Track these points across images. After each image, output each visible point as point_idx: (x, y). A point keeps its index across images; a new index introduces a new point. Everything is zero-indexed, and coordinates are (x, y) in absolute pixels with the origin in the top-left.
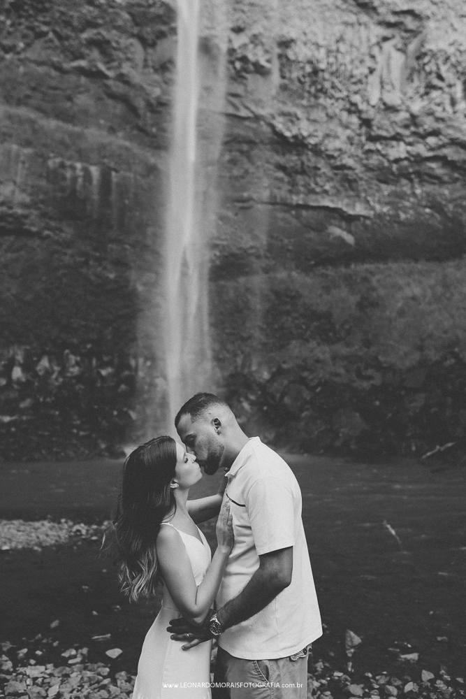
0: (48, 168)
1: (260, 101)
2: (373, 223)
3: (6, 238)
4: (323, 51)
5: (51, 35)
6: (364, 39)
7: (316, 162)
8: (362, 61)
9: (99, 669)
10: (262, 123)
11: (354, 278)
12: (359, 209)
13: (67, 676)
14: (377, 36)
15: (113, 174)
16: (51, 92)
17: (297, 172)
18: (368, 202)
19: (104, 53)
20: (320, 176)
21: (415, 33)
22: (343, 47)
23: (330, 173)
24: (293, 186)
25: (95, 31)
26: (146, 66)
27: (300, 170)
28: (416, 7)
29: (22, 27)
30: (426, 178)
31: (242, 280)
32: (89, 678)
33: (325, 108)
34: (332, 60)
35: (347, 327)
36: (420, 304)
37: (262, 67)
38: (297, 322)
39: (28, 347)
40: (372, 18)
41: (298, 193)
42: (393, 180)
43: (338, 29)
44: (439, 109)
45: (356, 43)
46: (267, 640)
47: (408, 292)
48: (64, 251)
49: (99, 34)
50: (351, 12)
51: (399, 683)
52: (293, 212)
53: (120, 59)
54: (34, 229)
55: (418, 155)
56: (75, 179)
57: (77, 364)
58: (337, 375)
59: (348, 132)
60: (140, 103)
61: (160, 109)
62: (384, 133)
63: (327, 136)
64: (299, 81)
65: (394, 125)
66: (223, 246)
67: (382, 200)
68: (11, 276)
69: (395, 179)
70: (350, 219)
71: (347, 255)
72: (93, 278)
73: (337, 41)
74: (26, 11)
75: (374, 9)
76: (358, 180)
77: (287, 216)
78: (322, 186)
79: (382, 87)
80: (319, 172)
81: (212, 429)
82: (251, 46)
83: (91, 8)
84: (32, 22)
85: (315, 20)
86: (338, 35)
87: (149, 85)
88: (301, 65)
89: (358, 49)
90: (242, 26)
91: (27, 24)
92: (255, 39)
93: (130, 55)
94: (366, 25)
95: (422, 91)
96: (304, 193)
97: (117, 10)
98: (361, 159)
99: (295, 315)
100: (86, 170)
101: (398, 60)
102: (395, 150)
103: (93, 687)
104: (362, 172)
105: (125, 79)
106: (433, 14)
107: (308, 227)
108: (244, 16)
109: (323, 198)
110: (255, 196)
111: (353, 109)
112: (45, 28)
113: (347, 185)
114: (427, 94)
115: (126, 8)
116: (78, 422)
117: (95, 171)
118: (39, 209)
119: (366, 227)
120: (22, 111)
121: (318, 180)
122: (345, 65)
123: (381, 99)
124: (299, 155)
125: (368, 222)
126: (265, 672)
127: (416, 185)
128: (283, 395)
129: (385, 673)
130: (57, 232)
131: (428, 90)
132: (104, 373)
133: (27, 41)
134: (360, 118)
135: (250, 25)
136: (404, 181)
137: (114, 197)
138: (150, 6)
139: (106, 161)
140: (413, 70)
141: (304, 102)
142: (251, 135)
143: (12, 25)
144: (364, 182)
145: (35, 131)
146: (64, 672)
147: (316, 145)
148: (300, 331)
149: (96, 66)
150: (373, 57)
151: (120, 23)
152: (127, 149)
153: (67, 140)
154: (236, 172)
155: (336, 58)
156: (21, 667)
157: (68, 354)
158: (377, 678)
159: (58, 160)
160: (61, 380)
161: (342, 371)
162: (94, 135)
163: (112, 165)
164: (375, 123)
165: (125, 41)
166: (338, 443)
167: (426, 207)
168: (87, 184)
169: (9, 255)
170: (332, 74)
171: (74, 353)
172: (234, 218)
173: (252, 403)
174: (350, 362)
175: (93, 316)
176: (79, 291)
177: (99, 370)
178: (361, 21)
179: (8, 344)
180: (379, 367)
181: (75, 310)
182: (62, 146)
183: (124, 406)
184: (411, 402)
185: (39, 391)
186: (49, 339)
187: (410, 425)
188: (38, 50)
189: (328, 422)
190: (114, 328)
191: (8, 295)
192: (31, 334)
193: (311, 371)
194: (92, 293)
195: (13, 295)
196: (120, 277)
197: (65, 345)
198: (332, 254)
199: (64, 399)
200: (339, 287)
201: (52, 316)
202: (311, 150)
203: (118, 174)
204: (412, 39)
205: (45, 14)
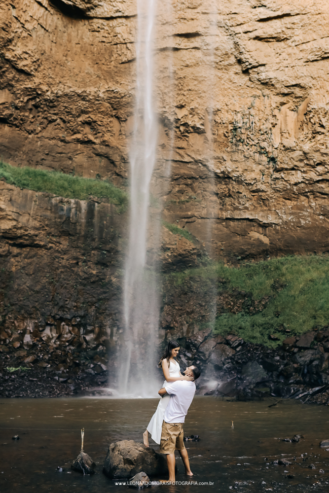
0: (52, 203)
1: (198, 151)
2: (281, 227)
3: (24, 249)
4: (239, 115)
5: (59, 121)
6: (267, 106)
7: (238, 189)
8: (266, 120)
10: (200, 165)
11: (269, 267)
12: (271, 219)
14: (276, 103)
15: (96, 204)
16: (59, 155)
17: (225, 196)
18: (277, 213)
19: (93, 129)
20: (242, 198)
21: (302, 98)
22: (253, 112)
23: (249, 195)
24: (223, 205)
25: (87, 116)
26: (120, 134)
27: (227, 195)
28: (302, 82)
29: (40, 118)
30: (318, 194)
31: (187, 272)
33: (243, 152)
34: (246, 120)
35: (263, 302)
36: (316, 284)
37: (198, 128)
38: (227, 300)
39: (36, 321)
40: (272, 91)
41: (226, 210)
42: (294, 197)
43: (249, 101)
44: (324, 147)
45: (262, 108)
47: (308, 276)
48: (62, 256)
49: (90, 117)
50: (258, 88)
52: (224, 223)
53: (104, 131)
54: (42, 243)
55: (311, 179)
56: (69, 210)
57: (70, 332)
58: (254, 338)
59: (260, 166)
60: (116, 158)
62: (286, 166)
63: (246, 170)
64: (225, 135)
65: (292, 160)
66: (173, 249)
67: (288, 212)
68: (27, 274)
69: (295, 196)
70: (265, 226)
71: (265, 252)
72: (81, 274)
73: (249, 108)
74: (42, 108)
75: (273, 85)
76: (269, 198)
77: (220, 226)
78: (243, 205)
79: (282, 135)
80: (241, 195)
82: (190, 116)
83: (84, 103)
84: (46, 114)
85: (233, 96)
86: (250, 104)
87: (122, 146)
88: (225, 125)
89: (263, 112)
90: (183, 104)
91: (43, 115)
92: (192, 112)
93: (109, 129)
94: (268, 96)
95: (310, 136)
96: (232, 211)
97: (101, 102)
98: (271, 184)
99: (226, 295)
100: (77, 203)
101: (292, 116)
102: (294, 177)
104: (272, 194)
105: (107, 143)
106: (313, 85)
107: (236, 233)
108: (184, 98)
109: (245, 212)
110: (196, 214)
111: (262, 151)
112: (55, 117)
113: (261, 203)
114: (314, 137)
115: (107, 100)
117: (84, 204)
118: (46, 229)
119: (277, 232)
120: (40, 169)
121: (241, 200)
122: (255, 123)
123: (281, 144)
124: (226, 184)
125: (278, 228)
127: (312, 200)
130: (58, 244)
131: (314, 135)
132: (88, 338)
133: (43, 126)
134: (268, 158)
135: (189, 103)
136: (303, 198)
137: (96, 220)
138: (122, 97)
139: (92, 197)
140: (303, 122)
141: (229, 149)
142: (193, 173)
143: (33, 118)
144: (274, 201)
147: (238, 177)
148: (229, 306)
149: (87, 138)
150: (275, 116)
151: (103, 109)
152: (106, 188)
153: (66, 184)
154: (183, 199)
155: (249, 119)
157: (64, 325)
159: (59, 198)
160: (58, 343)
161: (258, 335)
162: (86, 179)
163: (96, 199)
164: (278, 159)
165: (106, 120)
167: (319, 215)
168: (78, 213)
169: (26, 261)
170: (246, 129)
171: (68, 325)
172: (182, 229)
173: (189, 359)
174: (264, 328)
175: (82, 300)
176: (71, 283)
177: (85, 336)
178: (264, 94)
179: (24, 319)
180: (284, 332)
181: (70, 296)
182: (61, 189)
183: (99, 361)
184: (301, 357)
185: (41, 351)
186: (50, 315)
187: (294, 374)
188: (50, 131)
189: (239, 372)
190: (96, 307)
191: (24, 286)
192: (38, 312)
193: (234, 335)
194: (81, 284)
195: (27, 287)
196: (100, 272)
197: (62, 319)
198: (253, 251)
199: (57, 356)
200: (259, 274)
201: (53, 300)
202: (235, 181)
203: (99, 205)
204: (301, 102)
205: (55, 109)
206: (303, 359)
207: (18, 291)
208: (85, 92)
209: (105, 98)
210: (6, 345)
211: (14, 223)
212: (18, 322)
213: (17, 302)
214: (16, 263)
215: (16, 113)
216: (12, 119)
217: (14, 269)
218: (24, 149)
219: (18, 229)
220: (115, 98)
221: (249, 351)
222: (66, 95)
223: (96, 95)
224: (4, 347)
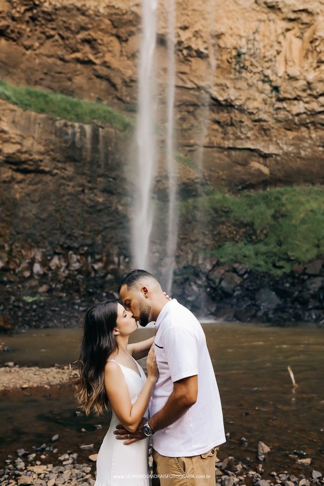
0: (56, 127)
1: (201, 76)
2: (282, 159)
3: (28, 175)
4: (244, 40)
5: (57, 37)
6: (273, 31)
7: (240, 118)
8: (271, 46)
9: (84, 468)
10: (203, 91)
11: (269, 197)
12: (272, 149)
13: (62, 472)
14: (282, 28)
15: (100, 129)
16: (58, 75)
17: (227, 125)
18: (278, 144)
19: (93, 47)
20: (244, 127)
21: (308, 25)
22: (258, 37)
23: (251, 125)
24: (225, 134)
25: (86, 33)
26: (122, 55)
27: (230, 123)
28: (309, 7)
29: (37, 32)
30: (319, 126)
31: (190, 200)
32: (76, 474)
33: (246, 79)
34: (250, 46)
35: (265, 232)
36: (316, 215)
37: (202, 53)
38: (229, 229)
39: (44, 250)
40: (278, 15)
41: (229, 139)
42: (295, 128)
43: (254, 25)
45: (267, 33)
46: (184, 443)
47: (308, 207)
48: (68, 183)
49: (89, 35)
50: (263, 12)
51: (295, 479)
52: (226, 153)
53: (104, 51)
54: (47, 169)
55: (313, 110)
56: (74, 134)
57: (78, 261)
58: (259, 266)
59: (263, 96)
60: (118, 81)
61: (132, 84)
62: (288, 96)
63: (248, 99)
64: (228, 61)
65: (295, 90)
67: (288, 142)
68: (32, 202)
69: (297, 127)
70: (265, 156)
71: (265, 182)
72: (87, 201)
73: (254, 33)
74: (40, 21)
75: (279, 9)
76: (271, 129)
77: (222, 155)
78: (245, 134)
79: (286, 64)
80: (243, 124)
81: (142, 295)
82: (194, 39)
83: (84, 18)
84: (44, 29)
85: (238, 19)
86: (254, 29)
87: (124, 68)
88: (229, 50)
89: (269, 38)
90: (187, 25)
91: (40, 30)
92: (196, 34)
93: (110, 49)
94: (274, 21)
95: (315, 65)
96: (233, 139)
97: (101, 18)
98: (273, 114)
99: (229, 224)
100: (81, 128)
101: (297, 43)
102: (296, 107)
103: (79, 480)
104: (273, 124)
105: (108, 64)
106: (321, 11)
107: (237, 163)
108: (188, 18)
109: (246, 142)
111: (266, 80)
112: (52, 33)
113: (263, 132)
114: (318, 67)
115: (107, 16)
116: (79, 301)
117: (88, 128)
118: (50, 155)
119: (277, 162)
120: (38, 89)
121: (243, 130)
122: (260, 49)
123: (286, 72)
124: (228, 112)
125: (278, 158)
126: (182, 466)
127: (312, 131)
128: (221, 280)
129: (286, 472)
130: (63, 171)
131: (319, 64)
132: (96, 266)
133: (41, 41)
134: (271, 86)
135: (193, 25)
136: (303, 129)
137: (101, 146)
138: (124, 14)
139: (95, 121)
140: (308, 51)
141: (232, 76)
142: (195, 100)
143: (31, 31)
144: (275, 131)
145: (47, 103)
146: (60, 470)
147: (240, 106)
148: (232, 235)
149: (87, 57)
150: (279, 43)
151: (103, 26)
152: (110, 112)
153: (69, 107)
154: (185, 126)
155: (253, 44)
156: (30, 466)
157: (71, 254)
158: (280, 475)
159: (63, 122)
160: (67, 272)
161: (262, 263)
162: (87, 103)
163: (100, 124)
164: (281, 89)
165: (107, 39)
166: (260, 314)
167: (319, 146)
168: (83, 137)
169: (31, 187)
170: (251, 55)
171: (76, 254)
172: (185, 158)
173: (199, 286)
174: (267, 257)
175: (88, 228)
176: (78, 211)
177: (93, 265)
178: (270, 18)
179: (31, 248)
180: (288, 260)
181: (76, 224)
182: (65, 112)
183: (111, 290)
184: (311, 284)
185: (52, 280)
186: (58, 244)
187: (311, 300)
188: (48, 47)
189: (253, 299)
190: (102, 236)
191: (30, 214)
192: (46, 241)
193: (240, 263)
194: (87, 212)
195: (34, 215)
196: (106, 200)
197: (69, 248)
198: (254, 181)
199: (69, 285)
200: (259, 204)
201: (61, 228)
202: (237, 109)
203: (104, 130)
204: (307, 29)
205: (53, 23)
206: (313, 285)
207: (24, 219)
208: (84, 5)
209: (106, 14)
210: (16, 275)
211: (18, 147)
212: (25, 251)
213: (23, 231)
214: (20, 190)
215: (12, 24)
216: (9, 31)
217: (18, 196)
218: (22, 66)
219: (22, 153)
220: (116, 14)
221: (257, 278)
222: (65, 8)
223: (96, 10)
224: (14, 276)
